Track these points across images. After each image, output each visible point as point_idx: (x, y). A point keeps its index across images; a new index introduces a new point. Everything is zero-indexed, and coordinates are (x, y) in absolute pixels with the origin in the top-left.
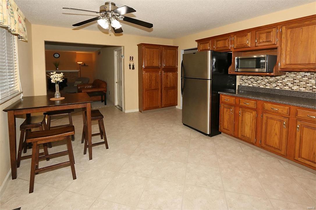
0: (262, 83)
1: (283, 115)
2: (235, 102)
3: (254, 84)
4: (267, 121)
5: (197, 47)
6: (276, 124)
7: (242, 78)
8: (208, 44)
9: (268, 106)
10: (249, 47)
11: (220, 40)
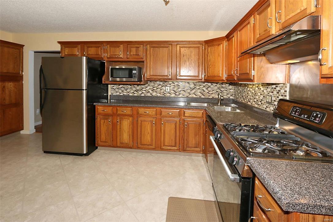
0: (131, 91)
1: (152, 116)
2: (112, 112)
3: (124, 92)
4: (141, 124)
5: (60, 50)
6: (148, 125)
7: (114, 88)
8: (77, 48)
9: (141, 111)
10: (122, 58)
11: (92, 47)
